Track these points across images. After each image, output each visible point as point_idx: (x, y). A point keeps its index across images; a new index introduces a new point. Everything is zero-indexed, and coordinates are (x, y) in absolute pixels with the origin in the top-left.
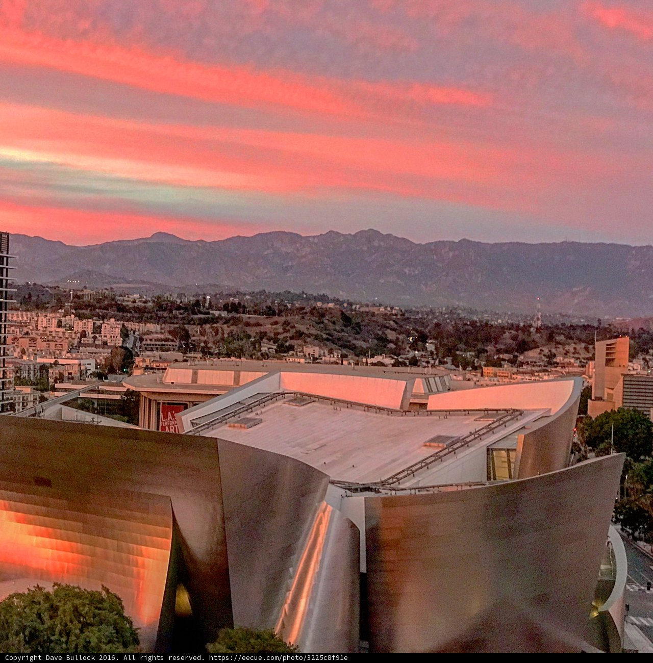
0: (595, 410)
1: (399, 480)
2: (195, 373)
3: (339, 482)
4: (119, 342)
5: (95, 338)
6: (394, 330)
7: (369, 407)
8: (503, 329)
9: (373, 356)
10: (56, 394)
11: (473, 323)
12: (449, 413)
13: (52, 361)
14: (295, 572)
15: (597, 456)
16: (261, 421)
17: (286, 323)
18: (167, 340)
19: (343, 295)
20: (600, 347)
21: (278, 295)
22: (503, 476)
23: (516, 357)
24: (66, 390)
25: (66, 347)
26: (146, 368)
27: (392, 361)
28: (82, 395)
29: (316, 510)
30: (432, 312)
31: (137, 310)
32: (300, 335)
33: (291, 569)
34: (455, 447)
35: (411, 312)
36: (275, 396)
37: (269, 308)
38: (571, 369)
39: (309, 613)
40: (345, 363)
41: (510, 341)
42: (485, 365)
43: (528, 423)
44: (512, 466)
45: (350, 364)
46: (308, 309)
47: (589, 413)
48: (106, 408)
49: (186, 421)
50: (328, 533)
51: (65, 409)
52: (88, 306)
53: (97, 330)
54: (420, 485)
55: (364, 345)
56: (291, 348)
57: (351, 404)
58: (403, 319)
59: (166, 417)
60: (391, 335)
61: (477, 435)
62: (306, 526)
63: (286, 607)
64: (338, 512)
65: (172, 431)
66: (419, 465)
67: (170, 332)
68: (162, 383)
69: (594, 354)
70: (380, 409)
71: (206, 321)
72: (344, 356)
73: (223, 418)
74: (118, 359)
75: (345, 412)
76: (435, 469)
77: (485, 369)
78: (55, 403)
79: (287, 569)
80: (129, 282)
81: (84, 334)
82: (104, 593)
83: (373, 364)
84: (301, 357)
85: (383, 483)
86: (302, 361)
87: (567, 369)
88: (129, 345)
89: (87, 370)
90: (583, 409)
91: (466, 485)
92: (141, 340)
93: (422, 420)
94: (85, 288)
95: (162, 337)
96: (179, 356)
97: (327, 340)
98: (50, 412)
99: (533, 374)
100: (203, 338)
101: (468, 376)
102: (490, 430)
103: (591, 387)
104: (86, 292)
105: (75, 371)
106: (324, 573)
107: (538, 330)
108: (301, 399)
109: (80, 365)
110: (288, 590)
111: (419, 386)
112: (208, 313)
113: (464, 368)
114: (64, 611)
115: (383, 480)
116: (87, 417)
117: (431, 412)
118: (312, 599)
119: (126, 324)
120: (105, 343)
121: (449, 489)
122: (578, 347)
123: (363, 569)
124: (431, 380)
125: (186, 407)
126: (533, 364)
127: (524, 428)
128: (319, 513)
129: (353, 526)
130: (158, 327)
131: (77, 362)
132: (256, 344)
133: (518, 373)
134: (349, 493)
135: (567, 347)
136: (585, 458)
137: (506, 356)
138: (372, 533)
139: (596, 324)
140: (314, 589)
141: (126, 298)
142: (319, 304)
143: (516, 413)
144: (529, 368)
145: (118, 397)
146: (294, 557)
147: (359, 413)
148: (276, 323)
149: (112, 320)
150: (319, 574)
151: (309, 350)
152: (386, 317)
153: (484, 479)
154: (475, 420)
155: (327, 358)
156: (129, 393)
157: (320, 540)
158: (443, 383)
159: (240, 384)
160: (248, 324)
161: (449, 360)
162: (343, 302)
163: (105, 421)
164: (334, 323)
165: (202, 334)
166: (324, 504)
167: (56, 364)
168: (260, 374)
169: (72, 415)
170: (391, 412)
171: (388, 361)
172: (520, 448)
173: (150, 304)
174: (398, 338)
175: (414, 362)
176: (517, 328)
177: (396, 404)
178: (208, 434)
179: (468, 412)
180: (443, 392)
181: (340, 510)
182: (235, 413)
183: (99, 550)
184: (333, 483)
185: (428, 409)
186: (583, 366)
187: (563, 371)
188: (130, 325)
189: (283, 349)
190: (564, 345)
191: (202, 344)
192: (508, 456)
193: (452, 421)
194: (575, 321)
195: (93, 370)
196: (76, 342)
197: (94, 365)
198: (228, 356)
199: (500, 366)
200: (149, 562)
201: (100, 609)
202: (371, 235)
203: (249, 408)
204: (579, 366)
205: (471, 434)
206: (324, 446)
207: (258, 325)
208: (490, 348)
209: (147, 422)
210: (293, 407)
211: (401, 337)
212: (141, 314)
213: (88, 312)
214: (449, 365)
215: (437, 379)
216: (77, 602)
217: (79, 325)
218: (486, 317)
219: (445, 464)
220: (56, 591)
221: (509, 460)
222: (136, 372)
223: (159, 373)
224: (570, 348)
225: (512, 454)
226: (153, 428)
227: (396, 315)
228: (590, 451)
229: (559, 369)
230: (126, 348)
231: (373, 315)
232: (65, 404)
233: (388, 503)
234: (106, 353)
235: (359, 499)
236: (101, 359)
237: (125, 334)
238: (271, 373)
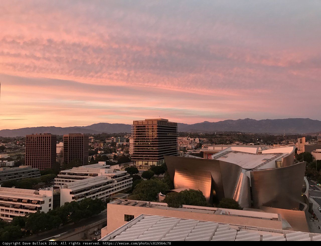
0: (298, 152)
1: (257, 168)
2: (214, 148)
3: (245, 169)
4: (199, 142)
5: (194, 142)
6: (254, 138)
7: (250, 153)
8: (277, 136)
9: (250, 143)
10: (187, 152)
11: (270, 136)
12: (266, 154)
13: (186, 146)
14: (237, 186)
15: (300, 162)
16: (227, 157)
17: (232, 137)
18: (208, 141)
19: (242, 131)
20: (299, 139)
21: (230, 132)
22: (279, 166)
23: (280, 142)
24: (189, 152)
25: (189, 143)
26: (204, 147)
27: (254, 144)
28: (192, 152)
29: (240, 174)
30: (261, 134)
31: (202, 136)
32: (234, 140)
33: (236, 186)
34: (269, 161)
35: (257, 134)
36: (230, 152)
37: (228, 135)
38: (293, 144)
39: (240, 195)
40: (244, 145)
41: (279, 139)
42: (274, 144)
43: (284, 156)
44: (281, 164)
45: (245, 145)
46: (236, 134)
47: (297, 153)
48: (197, 155)
49: (213, 157)
50: (243, 178)
51: (189, 155)
52: (193, 135)
53: (194, 140)
54: (262, 169)
55: (248, 141)
56: (233, 142)
57: (246, 153)
58: (256, 136)
59: (209, 156)
60: (253, 139)
61: (273, 158)
62: (238, 177)
63: (235, 194)
64: (245, 175)
65: (210, 159)
66: (261, 165)
67: (208, 140)
68: (207, 150)
69: (297, 141)
70: (252, 154)
71: (216, 138)
72: (244, 143)
73: (220, 156)
74: (199, 145)
75: (245, 154)
76: (264, 166)
77: (274, 145)
78: (187, 154)
79: (235, 186)
80: (200, 131)
81: (192, 141)
82: (199, 191)
83: (250, 145)
84: (235, 144)
85: (254, 169)
86: (235, 145)
87: (292, 144)
88: (201, 143)
89: (193, 148)
90: (296, 152)
91: (271, 169)
92: (203, 142)
93: (261, 156)
94: (192, 132)
95: (207, 141)
96: (211, 144)
97: (240, 140)
98: (186, 156)
99: (284, 146)
100: (215, 141)
101: (270, 146)
102: (276, 157)
103: (297, 148)
104: (192, 133)
105: (191, 148)
106: (243, 187)
107: (285, 136)
108: (236, 152)
109: (192, 147)
110: (236, 190)
111: (260, 149)
112: (216, 136)
113: (269, 145)
114: (191, 194)
115: (254, 168)
116: (194, 157)
117: (263, 154)
118: (240, 192)
119: (200, 139)
120: (196, 142)
121: (268, 170)
122: (294, 140)
123: (251, 186)
124: (262, 148)
125: (212, 154)
126: (284, 143)
127: (283, 157)
128: (241, 175)
129: (248, 177)
130: (206, 139)
131: (191, 146)
132: (226, 142)
133: (281, 145)
134: (247, 171)
135: (291, 140)
136: (298, 163)
137: (278, 142)
138: (252, 178)
139: (297, 135)
140: (241, 190)
141: (200, 134)
142: (238, 133)
143: (281, 154)
144: (283, 144)
145: (199, 153)
146: (236, 184)
147: (248, 155)
148: (229, 137)
149: (197, 138)
150: (241, 187)
151: (236, 142)
152: (252, 135)
153: (275, 167)
154: (273, 155)
155: (240, 144)
156: (201, 152)
157: (241, 180)
158: (265, 148)
159: (223, 149)
160: (224, 138)
161: (266, 143)
162: (243, 133)
163: (197, 157)
164: (241, 137)
165: (215, 140)
166: (242, 173)
167: (187, 147)
168: (227, 148)
169: (190, 156)
170: (254, 154)
171: (253, 144)
172: (283, 161)
173: (204, 135)
174: (255, 140)
175: (258, 144)
176: (280, 136)
177: (255, 153)
178: (217, 160)
179: (271, 154)
180: (265, 150)
181: (245, 174)
182: (222, 155)
183: (197, 182)
184: (243, 169)
185: (262, 153)
186: (295, 144)
187: (291, 145)
188: (201, 139)
189: (231, 143)
190: (290, 139)
191: (215, 142)
192: (280, 162)
193: (268, 155)
194: (293, 134)
195: (194, 148)
196: (190, 142)
197: (194, 147)
198: (220, 144)
199: (277, 144)
200: (207, 185)
201: (198, 194)
202: (247, 120)
203: (225, 154)
204: (294, 144)
205: (272, 158)
206: (241, 161)
207: (226, 138)
208: (275, 141)
209: (205, 158)
210: (234, 154)
211: (255, 139)
212: (203, 137)
213: (192, 137)
214: (266, 144)
215: (264, 147)
216: (194, 193)
217: (191, 139)
218: (273, 134)
219: (266, 164)
220: (189, 190)
221: (280, 163)
222: (202, 148)
223: (207, 148)
224: (292, 140)
225: (281, 162)
226: (206, 158)
227: (254, 135)
228: (298, 161)
229: (290, 144)
230: (200, 143)
231: (249, 135)
232: (189, 154)
233: (255, 172)
234: (196, 145)
235: (249, 172)
236: (195, 145)
237: (200, 140)
238: (229, 147)
